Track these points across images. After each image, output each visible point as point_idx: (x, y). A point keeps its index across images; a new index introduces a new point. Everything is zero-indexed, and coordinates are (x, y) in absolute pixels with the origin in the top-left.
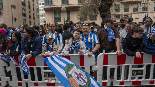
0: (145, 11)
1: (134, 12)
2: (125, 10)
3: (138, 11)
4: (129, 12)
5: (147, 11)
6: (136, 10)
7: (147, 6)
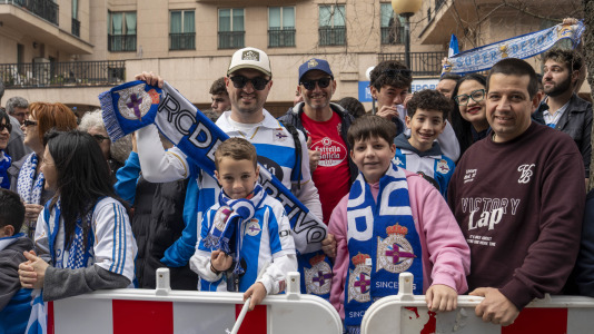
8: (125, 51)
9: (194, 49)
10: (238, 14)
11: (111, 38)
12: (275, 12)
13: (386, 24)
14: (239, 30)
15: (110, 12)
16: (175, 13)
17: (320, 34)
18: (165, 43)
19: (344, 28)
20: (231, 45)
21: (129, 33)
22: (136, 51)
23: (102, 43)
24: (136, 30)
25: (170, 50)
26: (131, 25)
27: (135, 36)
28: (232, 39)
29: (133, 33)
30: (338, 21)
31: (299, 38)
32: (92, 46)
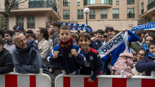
0: (116, 18)
1: (102, 19)
2: (91, 17)
3: (107, 18)
4: (95, 18)
5: (119, 18)
6: (104, 17)
7: (119, 12)
8: (67, 19)
9: (83, 19)
10: (94, 11)
11: (64, 16)
12: (102, 10)
13: (128, 13)
14: (94, 14)
15: (63, 10)
16: (79, 10)
17: (113, 15)
18: (77, 17)
19: (119, 14)
20: (92, 18)
21: (68, 15)
22: (69, 19)
23: (62, 17)
24: (69, 14)
25: (78, 19)
26: (68, 13)
27: (69, 16)
28: (92, 16)
29: (69, 15)
30: (117, 13)
31: (108, 16)
32: (61, 18)
